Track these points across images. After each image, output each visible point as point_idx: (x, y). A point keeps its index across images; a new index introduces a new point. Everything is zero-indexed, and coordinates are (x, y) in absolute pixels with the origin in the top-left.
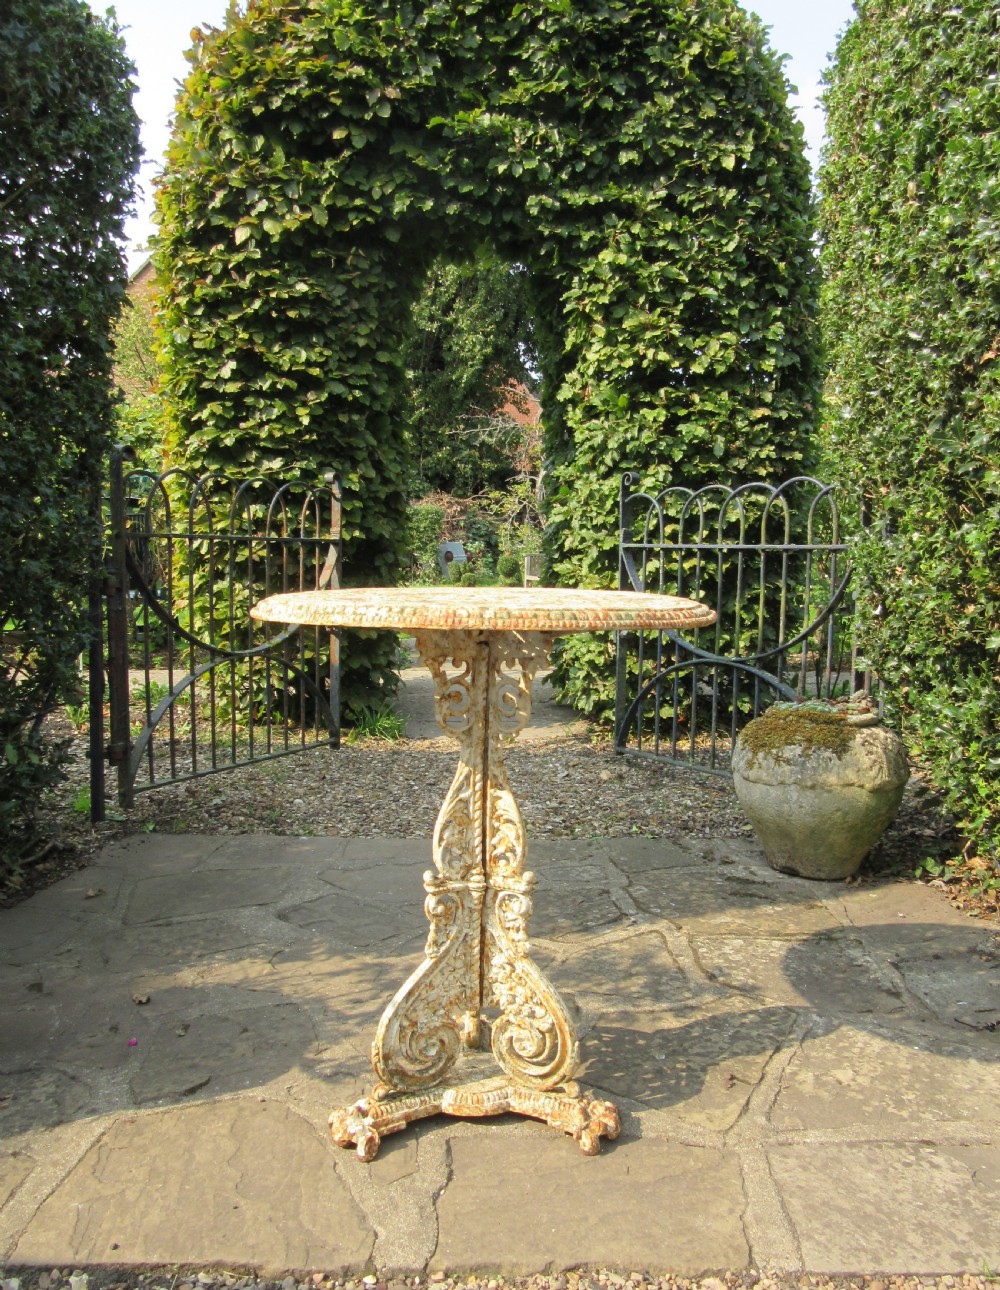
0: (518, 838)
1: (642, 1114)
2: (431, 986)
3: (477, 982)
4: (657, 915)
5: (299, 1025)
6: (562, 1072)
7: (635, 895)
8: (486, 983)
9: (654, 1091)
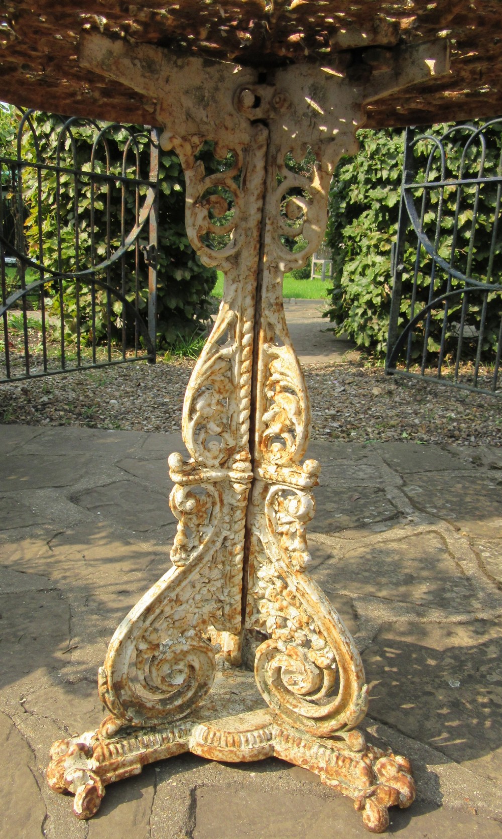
0: (298, 413)
1: (439, 769)
2: (178, 601)
3: (238, 597)
4: (433, 515)
5: (57, 616)
6: (343, 717)
7: (411, 494)
8: (250, 599)
9: (454, 733)
